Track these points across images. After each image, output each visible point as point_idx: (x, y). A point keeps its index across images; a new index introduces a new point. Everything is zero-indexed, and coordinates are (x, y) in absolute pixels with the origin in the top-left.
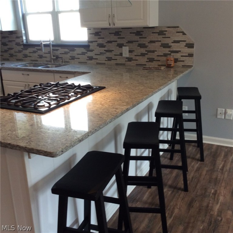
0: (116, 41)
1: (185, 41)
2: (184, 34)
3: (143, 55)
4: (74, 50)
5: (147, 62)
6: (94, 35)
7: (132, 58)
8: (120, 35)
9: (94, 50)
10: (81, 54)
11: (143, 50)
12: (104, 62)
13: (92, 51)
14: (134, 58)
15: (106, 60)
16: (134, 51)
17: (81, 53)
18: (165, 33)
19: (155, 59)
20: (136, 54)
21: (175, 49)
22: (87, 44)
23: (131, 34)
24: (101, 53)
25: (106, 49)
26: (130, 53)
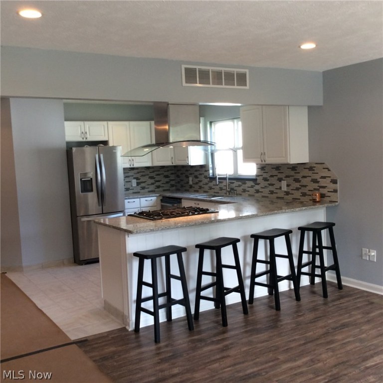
0: (277, 176)
1: (330, 177)
2: (329, 170)
3: (297, 189)
4: (245, 183)
5: (301, 196)
6: (260, 170)
7: (289, 192)
8: (280, 170)
9: (260, 184)
11: (297, 185)
13: (258, 184)
14: (291, 192)
15: (269, 194)
18: (314, 168)
19: (307, 194)
20: (292, 188)
21: (322, 185)
22: (254, 178)
24: (265, 187)
25: (269, 182)
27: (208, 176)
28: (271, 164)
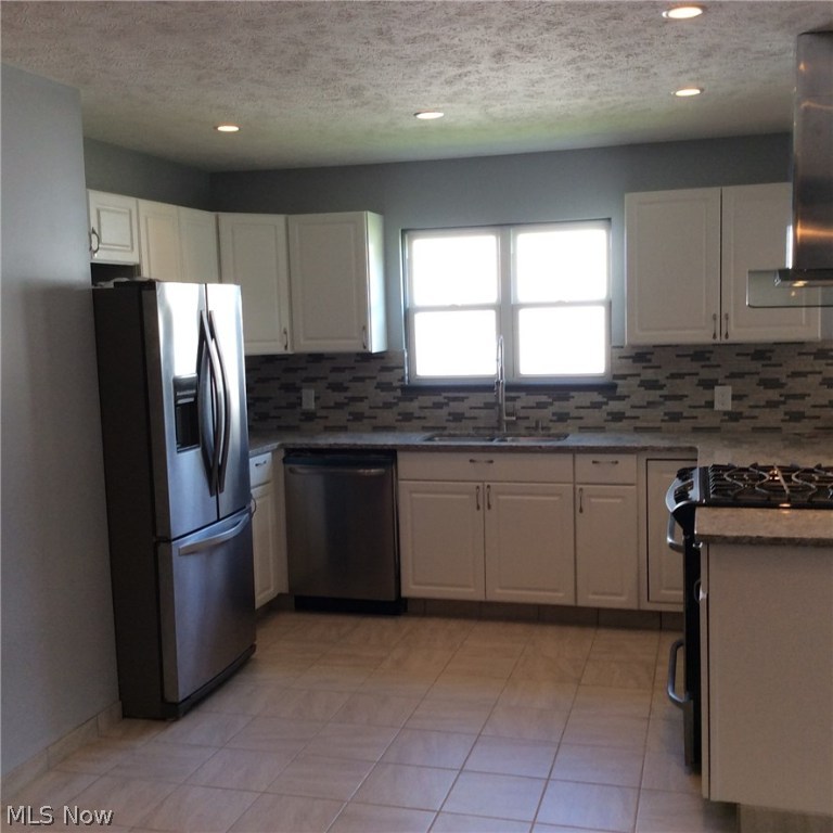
0: (697, 374)
3: (772, 405)
4: (567, 399)
5: (783, 421)
6: (631, 360)
7: (741, 413)
8: (708, 359)
9: (629, 397)
10: (588, 408)
11: (773, 395)
12: (658, 424)
13: (622, 398)
14: (747, 412)
15: (663, 421)
16: (745, 396)
17: (589, 404)
18: (831, 354)
19: (807, 415)
20: (752, 404)
22: (609, 380)
23: (740, 358)
24: (650, 404)
25: (665, 392)
26: (736, 402)
27: (396, 384)
28: (677, 346)
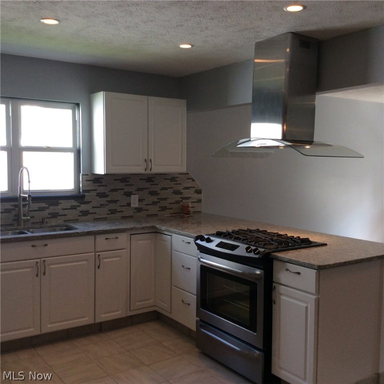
0: (123, 189)
1: (194, 187)
2: (193, 180)
3: (154, 203)
4: (57, 204)
5: (159, 211)
6: (92, 182)
7: (142, 208)
8: (128, 181)
9: (91, 202)
10: (69, 209)
11: (155, 198)
12: (105, 216)
13: (88, 203)
14: (144, 207)
15: (108, 214)
16: (144, 199)
18: (177, 179)
19: (168, 207)
20: (146, 203)
21: (186, 196)
23: (141, 181)
24: (102, 206)
25: (109, 199)
26: (140, 203)
